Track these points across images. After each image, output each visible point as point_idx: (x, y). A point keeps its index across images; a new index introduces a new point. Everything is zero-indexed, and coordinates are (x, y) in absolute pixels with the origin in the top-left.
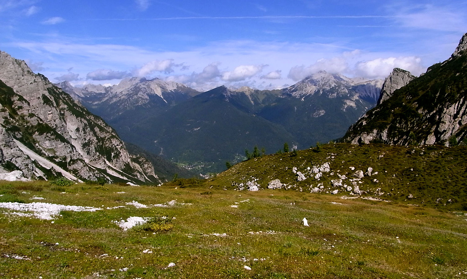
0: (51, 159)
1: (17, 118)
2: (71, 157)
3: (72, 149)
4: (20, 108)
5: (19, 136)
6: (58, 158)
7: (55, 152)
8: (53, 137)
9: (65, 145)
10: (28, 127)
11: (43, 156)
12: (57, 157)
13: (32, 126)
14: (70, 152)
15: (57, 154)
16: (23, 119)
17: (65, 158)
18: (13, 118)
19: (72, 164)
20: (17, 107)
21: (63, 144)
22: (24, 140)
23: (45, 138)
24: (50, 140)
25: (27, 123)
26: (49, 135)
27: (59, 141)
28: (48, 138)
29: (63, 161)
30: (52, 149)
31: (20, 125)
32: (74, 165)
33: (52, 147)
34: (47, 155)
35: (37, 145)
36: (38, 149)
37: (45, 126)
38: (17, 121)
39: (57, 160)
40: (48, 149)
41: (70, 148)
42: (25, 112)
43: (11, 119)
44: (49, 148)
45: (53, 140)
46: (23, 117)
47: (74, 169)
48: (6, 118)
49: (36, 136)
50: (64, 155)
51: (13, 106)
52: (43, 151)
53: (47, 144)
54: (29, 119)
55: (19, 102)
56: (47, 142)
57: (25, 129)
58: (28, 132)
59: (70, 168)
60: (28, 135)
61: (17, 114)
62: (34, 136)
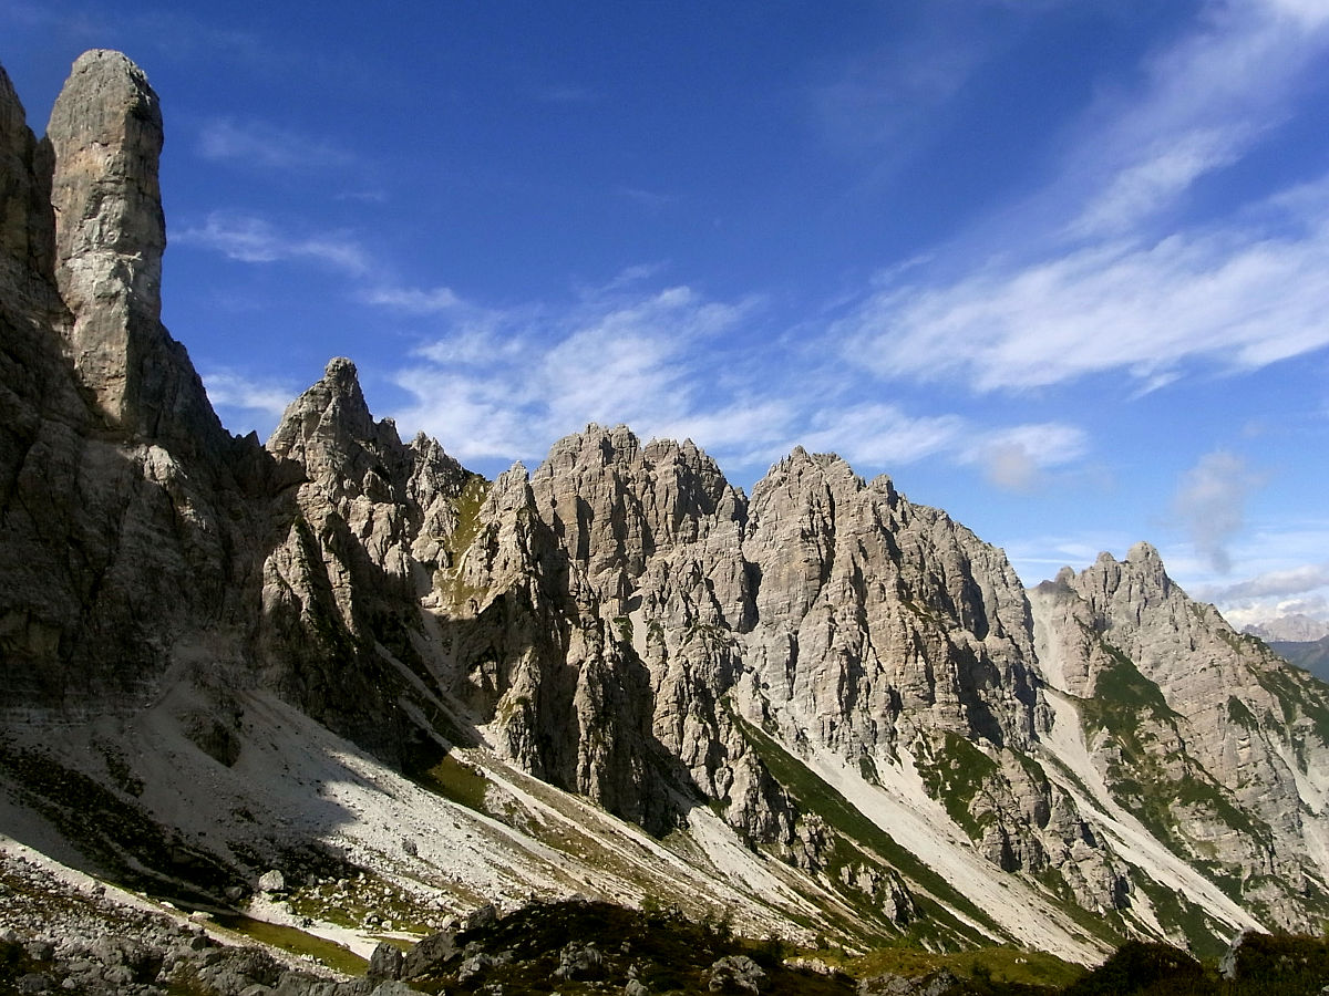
0: (1203, 868)
1: (1140, 762)
2: (1253, 869)
3: (1259, 848)
4: (1151, 737)
5: (1136, 805)
6: (1221, 866)
7: (1214, 851)
8: (1210, 813)
9: (1239, 835)
10: (1161, 783)
11: (1184, 859)
12: (1218, 865)
13: (1171, 783)
14: (1252, 855)
15: (1220, 856)
16: (1153, 763)
17: (1238, 870)
18: (1132, 761)
19: (1252, 887)
20: (1143, 736)
21: (1235, 833)
22: (1147, 815)
23: (1194, 814)
24: (1203, 821)
25: (1159, 775)
26: (1202, 807)
27: (1225, 826)
28: (1199, 815)
29: (1233, 877)
30: (1209, 843)
31: (1142, 779)
32: (1257, 891)
33: (1210, 838)
34: (1194, 856)
35: (1175, 828)
36: (1176, 838)
37: (1197, 783)
38: (1140, 769)
39: (1216, 872)
40: (1200, 842)
41: (1250, 844)
42: (1159, 748)
43: (1126, 764)
44: (1203, 839)
45: (1211, 819)
46: (1152, 758)
47: (1256, 900)
48: (1113, 761)
49: (1174, 807)
50: (1236, 860)
51: (1136, 732)
52: (1187, 846)
53: (1198, 829)
54: (1165, 765)
55: (1152, 722)
56: (1197, 824)
57: (1154, 789)
58: (1158, 795)
59: (1247, 896)
60: (1157, 805)
61: (1141, 751)
62: (1170, 806)
